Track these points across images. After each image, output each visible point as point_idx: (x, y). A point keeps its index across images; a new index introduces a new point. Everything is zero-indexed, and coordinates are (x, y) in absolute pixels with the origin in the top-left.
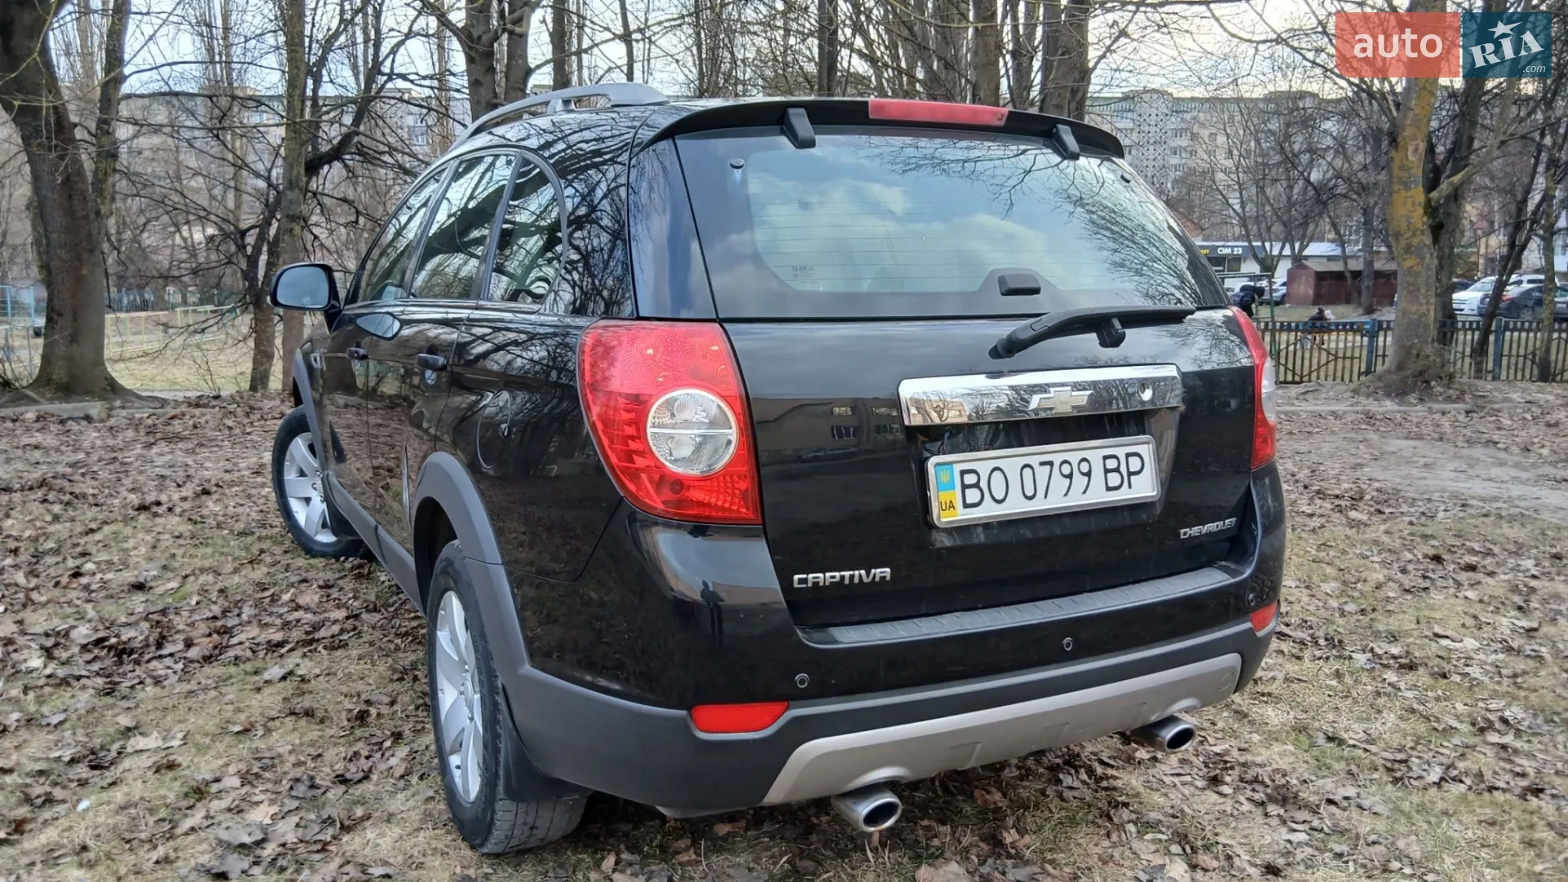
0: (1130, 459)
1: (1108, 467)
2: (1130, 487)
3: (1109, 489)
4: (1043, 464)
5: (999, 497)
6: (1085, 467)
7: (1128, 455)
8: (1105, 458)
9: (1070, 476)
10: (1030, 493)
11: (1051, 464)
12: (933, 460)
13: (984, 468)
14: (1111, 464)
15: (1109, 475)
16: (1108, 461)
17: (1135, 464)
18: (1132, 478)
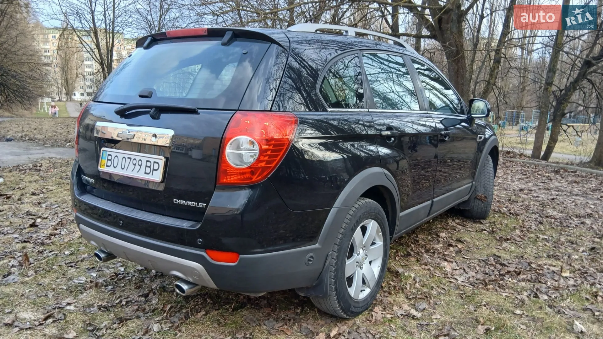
0: (155, 164)
1: (147, 165)
2: (152, 175)
3: (146, 173)
4: (128, 158)
5: (115, 166)
6: (140, 163)
7: (155, 162)
8: (147, 161)
9: (135, 165)
10: (123, 167)
11: (130, 158)
12: (103, 149)
13: (114, 155)
14: (149, 164)
15: (147, 168)
16: (148, 163)
17: (156, 166)
18: (154, 171)
